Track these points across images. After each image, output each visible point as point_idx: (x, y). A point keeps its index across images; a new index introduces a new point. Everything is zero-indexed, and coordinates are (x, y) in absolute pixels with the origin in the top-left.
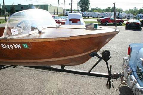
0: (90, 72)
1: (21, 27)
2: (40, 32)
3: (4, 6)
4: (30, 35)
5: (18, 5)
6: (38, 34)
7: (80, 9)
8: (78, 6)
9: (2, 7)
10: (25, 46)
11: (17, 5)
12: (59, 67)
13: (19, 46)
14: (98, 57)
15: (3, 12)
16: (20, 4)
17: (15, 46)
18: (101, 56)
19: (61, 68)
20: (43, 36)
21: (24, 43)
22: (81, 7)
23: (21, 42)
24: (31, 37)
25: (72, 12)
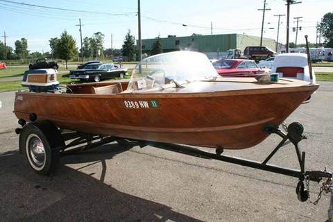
0: (267, 164)
1: (152, 79)
2: (177, 86)
3: (139, 41)
4: (163, 89)
5: (169, 36)
6: (175, 89)
7: (323, 40)
8: (319, 34)
9: (136, 44)
10: (154, 104)
11: (167, 37)
12: (213, 151)
13: (146, 105)
14: (280, 135)
15: (137, 54)
16: (173, 35)
17: (141, 104)
18: (286, 134)
19: (215, 153)
20: (181, 91)
21: (154, 99)
22: (327, 35)
23: (149, 98)
24: (163, 92)
25: (287, 52)
